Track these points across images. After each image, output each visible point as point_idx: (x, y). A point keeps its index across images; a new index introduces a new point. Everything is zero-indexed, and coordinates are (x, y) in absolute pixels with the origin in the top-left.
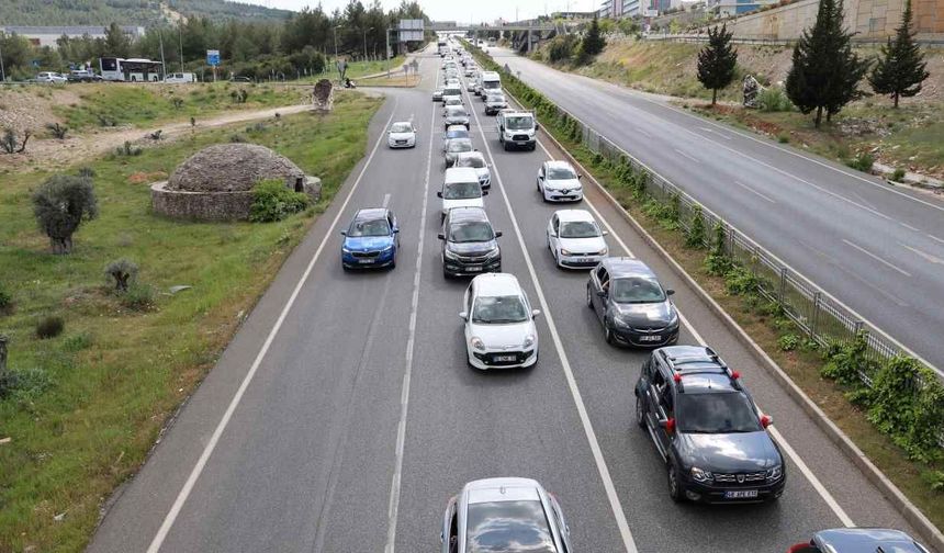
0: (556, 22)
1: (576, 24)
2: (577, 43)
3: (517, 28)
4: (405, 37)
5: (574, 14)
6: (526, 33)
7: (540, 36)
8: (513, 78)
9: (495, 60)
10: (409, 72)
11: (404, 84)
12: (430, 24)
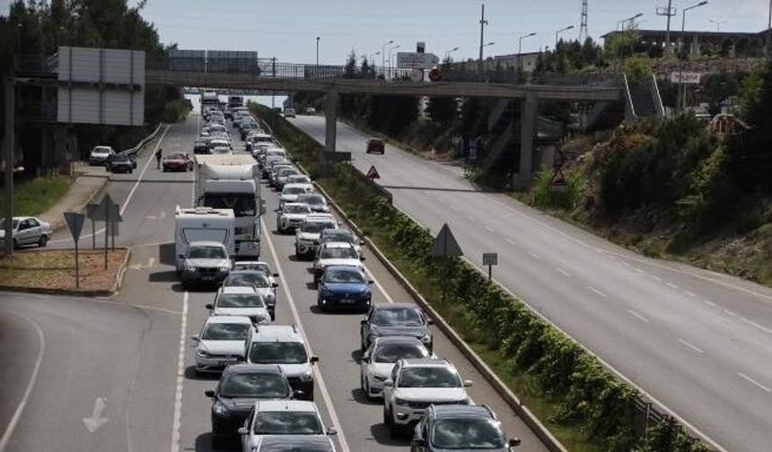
0: (622, 69)
1: (695, 78)
2: (704, 152)
3: (484, 90)
4: (76, 109)
5: (688, 37)
6: (515, 108)
7: (567, 121)
8: (470, 277)
9: (401, 203)
10: (85, 237)
11: (69, 283)
12: (160, 57)
